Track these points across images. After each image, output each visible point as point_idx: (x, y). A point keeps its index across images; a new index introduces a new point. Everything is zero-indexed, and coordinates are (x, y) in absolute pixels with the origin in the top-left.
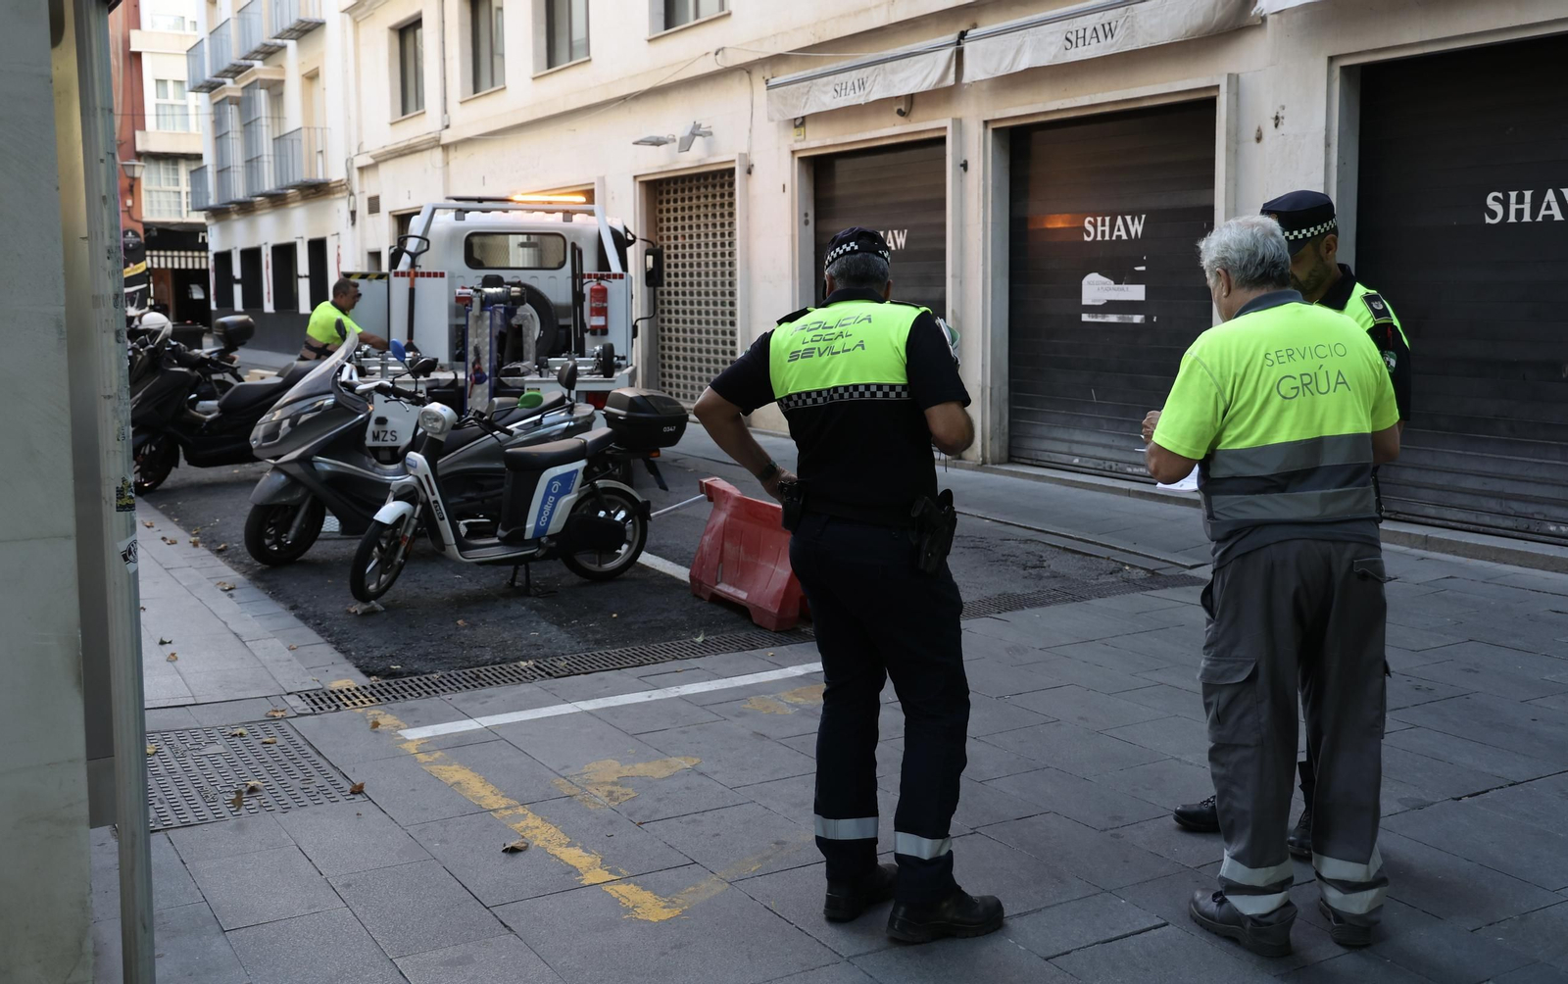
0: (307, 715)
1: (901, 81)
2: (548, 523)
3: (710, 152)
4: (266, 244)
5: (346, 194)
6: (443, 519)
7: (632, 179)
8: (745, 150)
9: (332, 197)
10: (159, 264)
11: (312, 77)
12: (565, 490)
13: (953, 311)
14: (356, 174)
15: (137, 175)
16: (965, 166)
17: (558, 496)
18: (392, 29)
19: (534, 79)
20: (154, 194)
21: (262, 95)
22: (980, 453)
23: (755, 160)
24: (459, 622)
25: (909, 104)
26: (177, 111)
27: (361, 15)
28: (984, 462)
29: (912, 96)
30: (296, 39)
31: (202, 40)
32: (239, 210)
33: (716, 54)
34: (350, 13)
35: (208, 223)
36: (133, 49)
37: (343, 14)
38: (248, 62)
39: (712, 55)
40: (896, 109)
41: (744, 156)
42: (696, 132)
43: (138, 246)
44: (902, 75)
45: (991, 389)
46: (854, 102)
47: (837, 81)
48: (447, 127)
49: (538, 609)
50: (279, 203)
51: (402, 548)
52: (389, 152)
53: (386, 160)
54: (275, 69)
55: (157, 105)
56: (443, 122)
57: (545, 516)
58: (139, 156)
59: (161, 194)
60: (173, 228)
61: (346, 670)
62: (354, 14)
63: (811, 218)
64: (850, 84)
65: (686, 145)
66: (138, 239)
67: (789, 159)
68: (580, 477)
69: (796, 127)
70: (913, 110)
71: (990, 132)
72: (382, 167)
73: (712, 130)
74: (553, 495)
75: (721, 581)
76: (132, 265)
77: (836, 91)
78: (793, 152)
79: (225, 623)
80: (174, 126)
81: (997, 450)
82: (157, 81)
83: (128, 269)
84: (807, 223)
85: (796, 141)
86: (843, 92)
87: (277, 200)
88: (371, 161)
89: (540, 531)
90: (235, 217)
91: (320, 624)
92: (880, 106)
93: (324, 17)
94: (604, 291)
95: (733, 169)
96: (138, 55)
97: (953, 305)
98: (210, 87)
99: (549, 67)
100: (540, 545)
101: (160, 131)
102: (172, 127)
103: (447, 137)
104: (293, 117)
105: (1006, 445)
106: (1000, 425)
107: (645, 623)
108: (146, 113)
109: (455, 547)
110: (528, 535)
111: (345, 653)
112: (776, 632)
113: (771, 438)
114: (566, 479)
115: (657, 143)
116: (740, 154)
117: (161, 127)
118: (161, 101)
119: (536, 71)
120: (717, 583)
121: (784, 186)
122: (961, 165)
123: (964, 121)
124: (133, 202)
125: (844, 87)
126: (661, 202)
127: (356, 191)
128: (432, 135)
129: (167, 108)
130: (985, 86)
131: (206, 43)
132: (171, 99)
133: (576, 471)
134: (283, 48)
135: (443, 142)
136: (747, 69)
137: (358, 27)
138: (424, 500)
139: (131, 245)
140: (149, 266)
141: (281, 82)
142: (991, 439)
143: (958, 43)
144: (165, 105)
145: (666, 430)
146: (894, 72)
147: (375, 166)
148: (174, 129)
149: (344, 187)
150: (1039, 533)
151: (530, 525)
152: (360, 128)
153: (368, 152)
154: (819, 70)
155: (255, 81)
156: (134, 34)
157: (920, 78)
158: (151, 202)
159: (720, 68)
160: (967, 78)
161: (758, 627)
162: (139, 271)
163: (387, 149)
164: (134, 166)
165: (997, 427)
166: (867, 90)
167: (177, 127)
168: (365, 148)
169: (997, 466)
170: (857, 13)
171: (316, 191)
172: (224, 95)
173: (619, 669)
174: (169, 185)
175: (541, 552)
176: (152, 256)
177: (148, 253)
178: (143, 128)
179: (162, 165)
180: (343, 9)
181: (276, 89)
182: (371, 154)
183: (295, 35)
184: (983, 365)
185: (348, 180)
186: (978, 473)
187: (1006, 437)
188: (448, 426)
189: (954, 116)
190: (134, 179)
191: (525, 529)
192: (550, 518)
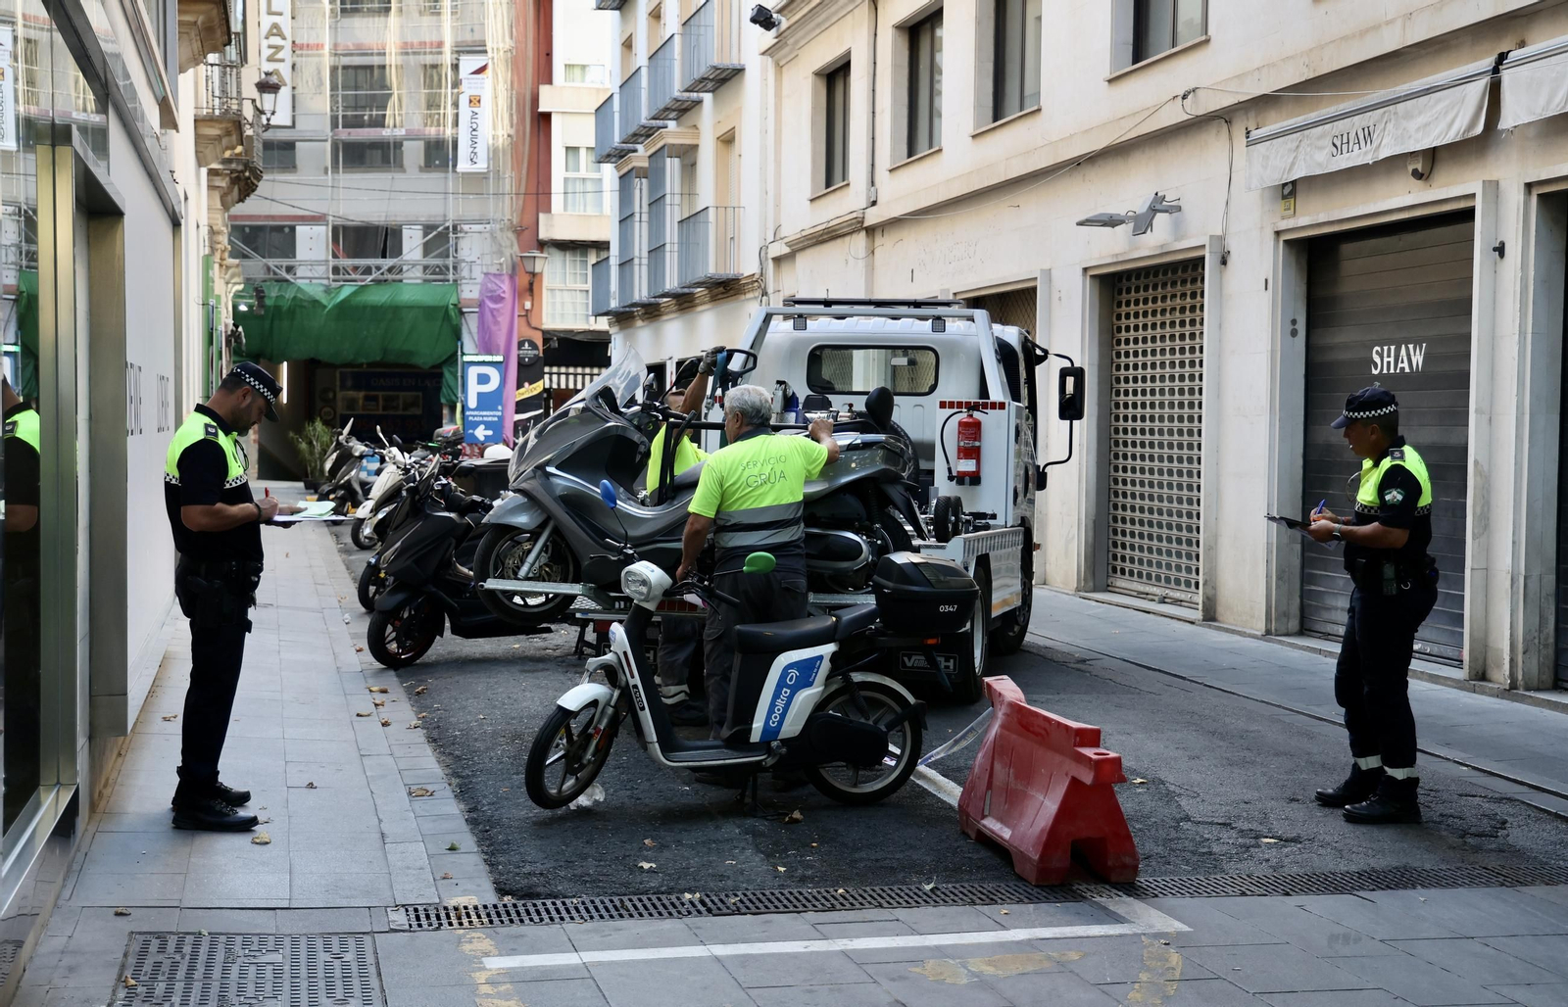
0: (403, 931)
1: (1418, 130)
2: (781, 723)
3: (1178, 230)
4: (670, 359)
5: (758, 293)
6: (643, 709)
7: (1080, 272)
8: (1219, 233)
9: (743, 297)
10: (559, 384)
11: (728, 140)
12: (805, 682)
13: (1476, 462)
14: (771, 264)
15: (538, 270)
16: (1500, 250)
17: (795, 690)
18: (818, 74)
19: (974, 137)
20: (558, 293)
21: (672, 166)
22: (1507, 673)
23: (1233, 245)
24: (646, 841)
25: (1430, 161)
26: (590, 187)
27: (785, 56)
28: (1513, 686)
29: (1434, 150)
30: (713, 91)
31: (612, 95)
32: (646, 313)
33: (1184, 97)
34: (772, 56)
35: (612, 331)
36: (541, 109)
37: (765, 57)
38: (659, 123)
39: (1180, 98)
40: (1410, 168)
41: (1220, 240)
42: (1158, 206)
43: (535, 360)
44: (1421, 120)
45: (1526, 578)
46: (1359, 162)
47: (1336, 132)
48: (874, 203)
49: (755, 834)
50: (686, 305)
51: (594, 742)
52: (806, 238)
53: (803, 249)
54: (686, 130)
55: (566, 180)
56: (869, 197)
57: (777, 714)
58: (542, 245)
59: (566, 293)
60: (578, 338)
61: (479, 886)
62: (776, 57)
63: (1301, 327)
64: (1352, 136)
65: (1143, 224)
66: (536, 352)
67: (1272, 243)
68: (825, 667)
69: (1284, 197)
70: (1435, 171)
71: (1534, 200)
72: (800, 258)
73: (1180, 203)
74: (788, 686)
75: (989, 815)
76: (526, 384)
77: (1334, 145)
78: (1278, 233)
79: (380, 821)
80: (585, 206)
81: (1535, 670)
82: (567, 148)
83: (521, 390)
84: (1294, 333)
85: (1283, 218)
86: (1345, 147)
87: (684, 301)
88: (787, 250)
89: (770, 733)
90: (639, 323)
91: (487, 831)
92: (1392, 164)
93: (742, 63)
94: (978, 425)
95: (1203, 258)
96: (546, 118)
97: (1476, 454)
98: (617, 156)
99: (995, 119)
100: (769, 751)
101: (569, 213)
102: (582, 208)
103: (873, 217)
104: (706, 193)
105: (1550, 663)
106: (1540, 631)
107: (877, 860)
108: (553, 191)
109: (657, 745)
110: (755, 737)
111: (492, 865)
112: (1037, 886)
113: (1237, 638)
114: (808, 668)
115: (1111, 222)
116: (1211, 236)
117: (569, 208)
118: (571, 175)
119: (977, 125)
120: (984, 817)
121: (1266, 280)
122: (1495, 249)
123: (1502, 184)
124: (532, 305)
125: (1345, 140)
126: (1119, 305)
127: (770, 290)
128: (854, 215)
129: (578, 183)
130: (1532, 132)
131: (616, 98)
132: (583, 173)
133: (821, 658)
134: (699, 102)
135: (866, 224)
136: (1224, 117)
137: (781, 73)
138: (623, 683)
139: (527, 360)
140: (547, 386)
141: (695, 147)
142: (1524, 653)
143: (1496, 70)
144: (575, 179)
145: (942, 609)
146: (1408, 116)
147: (790, 257)
148: (585, 211)
149: (757, 284)
150: (1532, 790)
151: (758, 725)
152: (777, 205)
153: (782, 239)
154: (1313, 116)
155: (663, 147)
156: (544, 90)
157: (1443, 125)
158: (554, 304)
159: (1186, 117)
160: (1507, 121)
161: (1020, 878)
162: (535, 393)
163: (804, 234)
164: (535, 257)
165: (1536, 634)
166: (1375, 144)
167: (589, 208)
168: (784, 232)
169: (1532, 694)
170: (1363, 33)
171: (726, 289)
172: (630, 167)
173: (799, 912)
174: (576, 283)
175: (770, 761)
176: (551, 374)
177: (547, 369)
178: (548, 210)
179: (569, 256)
180: (762, 51)
181: (688, 154)
182: (786, 240)
183: (710, 85)
184: (1514, 542)
185: (762, 275)
186: (1505, 701)
187: (1551, 651)
188: (658, 592)
189: (1488, 178)
190: (534, 274)
191: (751, 729)
192: (783, 716)
